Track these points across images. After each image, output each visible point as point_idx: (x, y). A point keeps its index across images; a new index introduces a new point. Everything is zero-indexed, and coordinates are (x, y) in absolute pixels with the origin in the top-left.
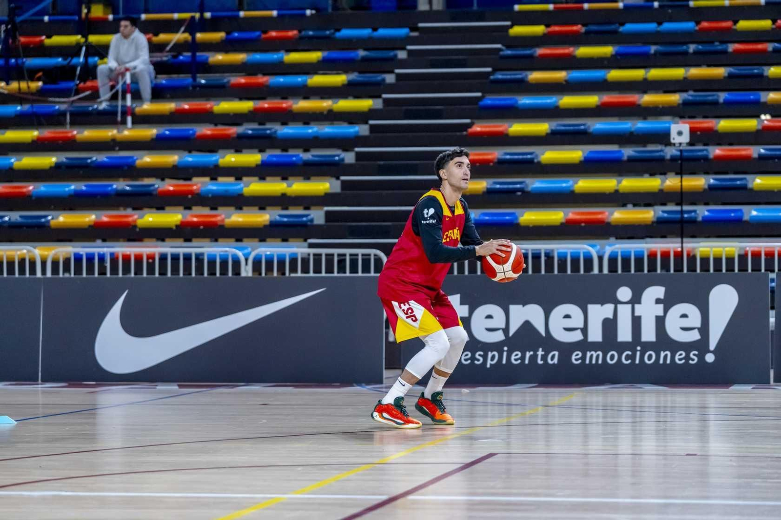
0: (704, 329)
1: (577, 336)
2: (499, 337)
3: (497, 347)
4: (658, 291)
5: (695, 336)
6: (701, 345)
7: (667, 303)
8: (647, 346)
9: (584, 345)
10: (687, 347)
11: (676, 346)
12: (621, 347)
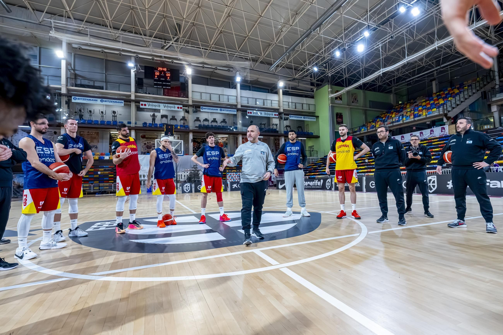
0: (320, 184)
1: (312, 185)
2: (307, 185)
3: (307, 186)
4: (317, 180)
5: (320, 185)
6: (320, 186)
7: (318, 181)
8: (317, 186)
9: (312, 186)
10: (319, 186)
11: (318, 186)
12: (315, 186)
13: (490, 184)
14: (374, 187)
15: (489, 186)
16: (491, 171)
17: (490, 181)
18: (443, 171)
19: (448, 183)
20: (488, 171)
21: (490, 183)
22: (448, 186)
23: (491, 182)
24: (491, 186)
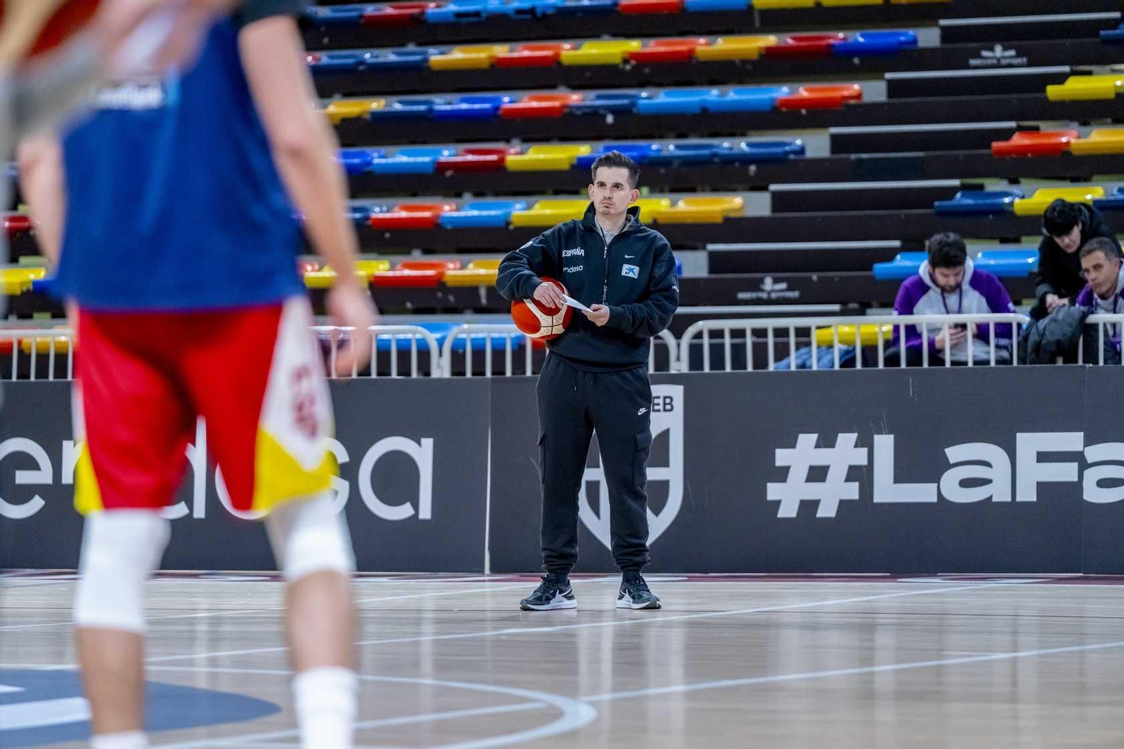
13: (1087, 473)
14: (37, 503)
15: (1077, 486)
16: (1091, 356)
17: (1088, 442)
18: (699, 335)
19: (782, 457)
20: (1071, 358)
21: (1084, 465)
22: (774, 491)
23: (1093, 453)
24: (1093, 494)
